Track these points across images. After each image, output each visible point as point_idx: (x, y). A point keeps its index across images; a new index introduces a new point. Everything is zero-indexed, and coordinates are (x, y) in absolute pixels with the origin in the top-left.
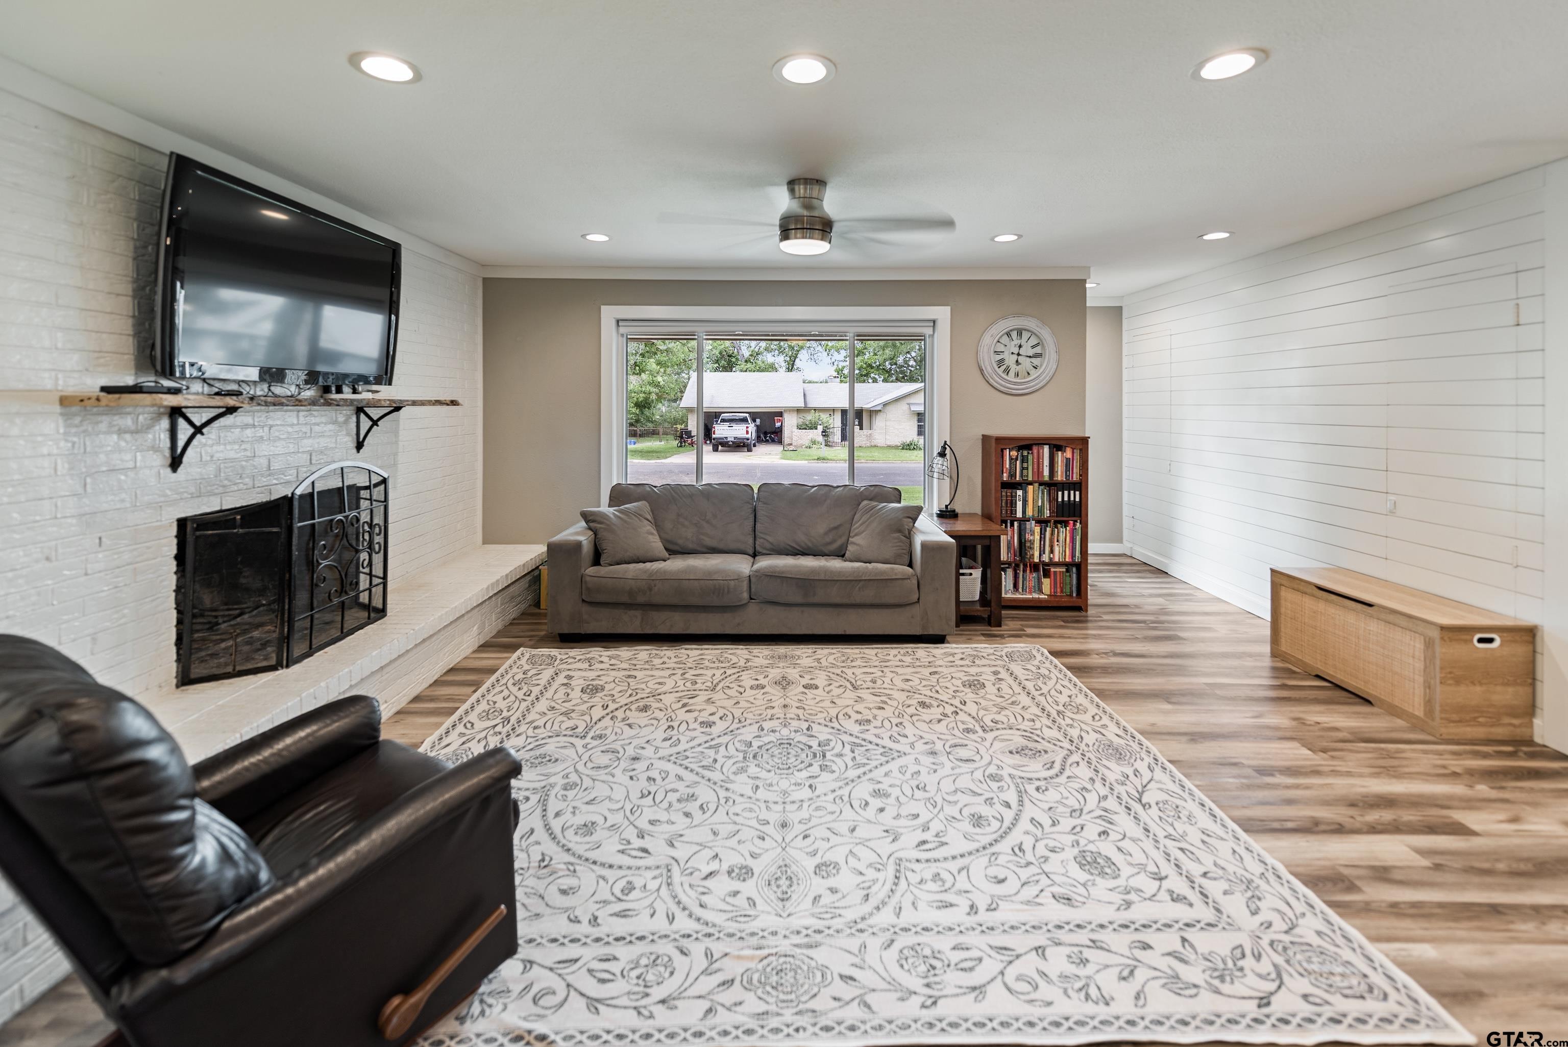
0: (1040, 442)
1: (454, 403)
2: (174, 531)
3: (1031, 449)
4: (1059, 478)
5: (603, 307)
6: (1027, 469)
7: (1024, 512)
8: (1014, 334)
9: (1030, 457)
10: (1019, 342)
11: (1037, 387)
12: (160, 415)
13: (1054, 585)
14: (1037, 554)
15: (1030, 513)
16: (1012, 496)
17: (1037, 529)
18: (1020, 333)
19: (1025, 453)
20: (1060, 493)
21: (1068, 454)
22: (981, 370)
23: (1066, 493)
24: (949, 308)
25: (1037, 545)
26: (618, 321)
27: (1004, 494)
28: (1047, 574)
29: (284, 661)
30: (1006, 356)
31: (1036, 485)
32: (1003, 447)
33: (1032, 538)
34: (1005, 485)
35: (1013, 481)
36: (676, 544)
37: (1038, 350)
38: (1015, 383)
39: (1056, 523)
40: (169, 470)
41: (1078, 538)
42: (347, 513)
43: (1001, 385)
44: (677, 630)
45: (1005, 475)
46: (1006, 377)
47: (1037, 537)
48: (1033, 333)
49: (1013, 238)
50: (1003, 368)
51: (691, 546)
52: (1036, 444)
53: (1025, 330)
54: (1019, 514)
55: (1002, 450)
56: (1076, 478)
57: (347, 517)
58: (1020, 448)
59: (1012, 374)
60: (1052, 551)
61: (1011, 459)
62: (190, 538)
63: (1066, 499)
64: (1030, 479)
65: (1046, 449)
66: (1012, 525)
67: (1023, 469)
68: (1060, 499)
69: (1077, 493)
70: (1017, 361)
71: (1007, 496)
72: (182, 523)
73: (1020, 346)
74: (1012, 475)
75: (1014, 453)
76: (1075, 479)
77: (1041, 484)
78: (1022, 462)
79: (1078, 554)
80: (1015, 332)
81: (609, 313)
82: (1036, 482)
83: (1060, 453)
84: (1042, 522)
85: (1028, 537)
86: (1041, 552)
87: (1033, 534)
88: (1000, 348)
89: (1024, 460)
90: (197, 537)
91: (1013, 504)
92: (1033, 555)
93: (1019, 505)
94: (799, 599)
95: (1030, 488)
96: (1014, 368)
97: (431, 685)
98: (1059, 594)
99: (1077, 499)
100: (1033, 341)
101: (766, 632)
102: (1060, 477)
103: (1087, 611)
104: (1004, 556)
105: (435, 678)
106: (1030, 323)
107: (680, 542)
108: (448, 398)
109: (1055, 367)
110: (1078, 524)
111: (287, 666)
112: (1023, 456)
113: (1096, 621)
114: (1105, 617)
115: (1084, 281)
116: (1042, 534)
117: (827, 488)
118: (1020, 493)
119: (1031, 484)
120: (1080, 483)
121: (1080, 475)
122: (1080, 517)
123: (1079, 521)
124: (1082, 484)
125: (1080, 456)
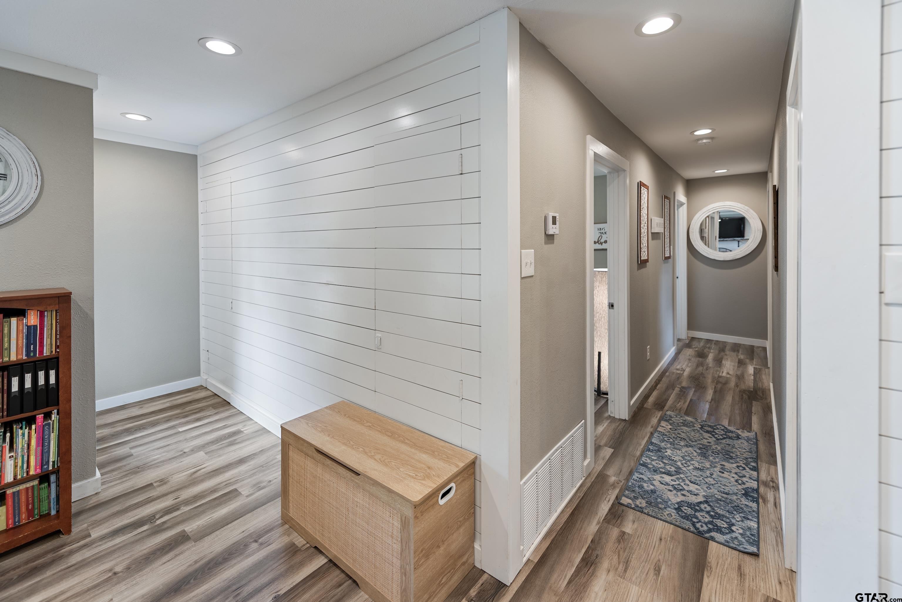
4: (13, 358)
13: (14, 511)
20: (15, 380)
21: (32, 318)
23: (28, 377)
39: (10, 426)
41: (53, 435)
56: (48, 351)
63: (28, 385)
68: (15, 388)
69: (52, 373)
76: (46, 353)
79: (53, 458)
83: (14, 320)
98: (23, 522)
99: (52, 381)
102: (14, 353)
103: (70, 531)
109: (33, 194)
110: (54, 416)
113: (71, 553)
120: (57, 358)
121: (57, 347)
122: (58, 404)
123: (56, 411)
124: (61, 359)
125: (56, 320)
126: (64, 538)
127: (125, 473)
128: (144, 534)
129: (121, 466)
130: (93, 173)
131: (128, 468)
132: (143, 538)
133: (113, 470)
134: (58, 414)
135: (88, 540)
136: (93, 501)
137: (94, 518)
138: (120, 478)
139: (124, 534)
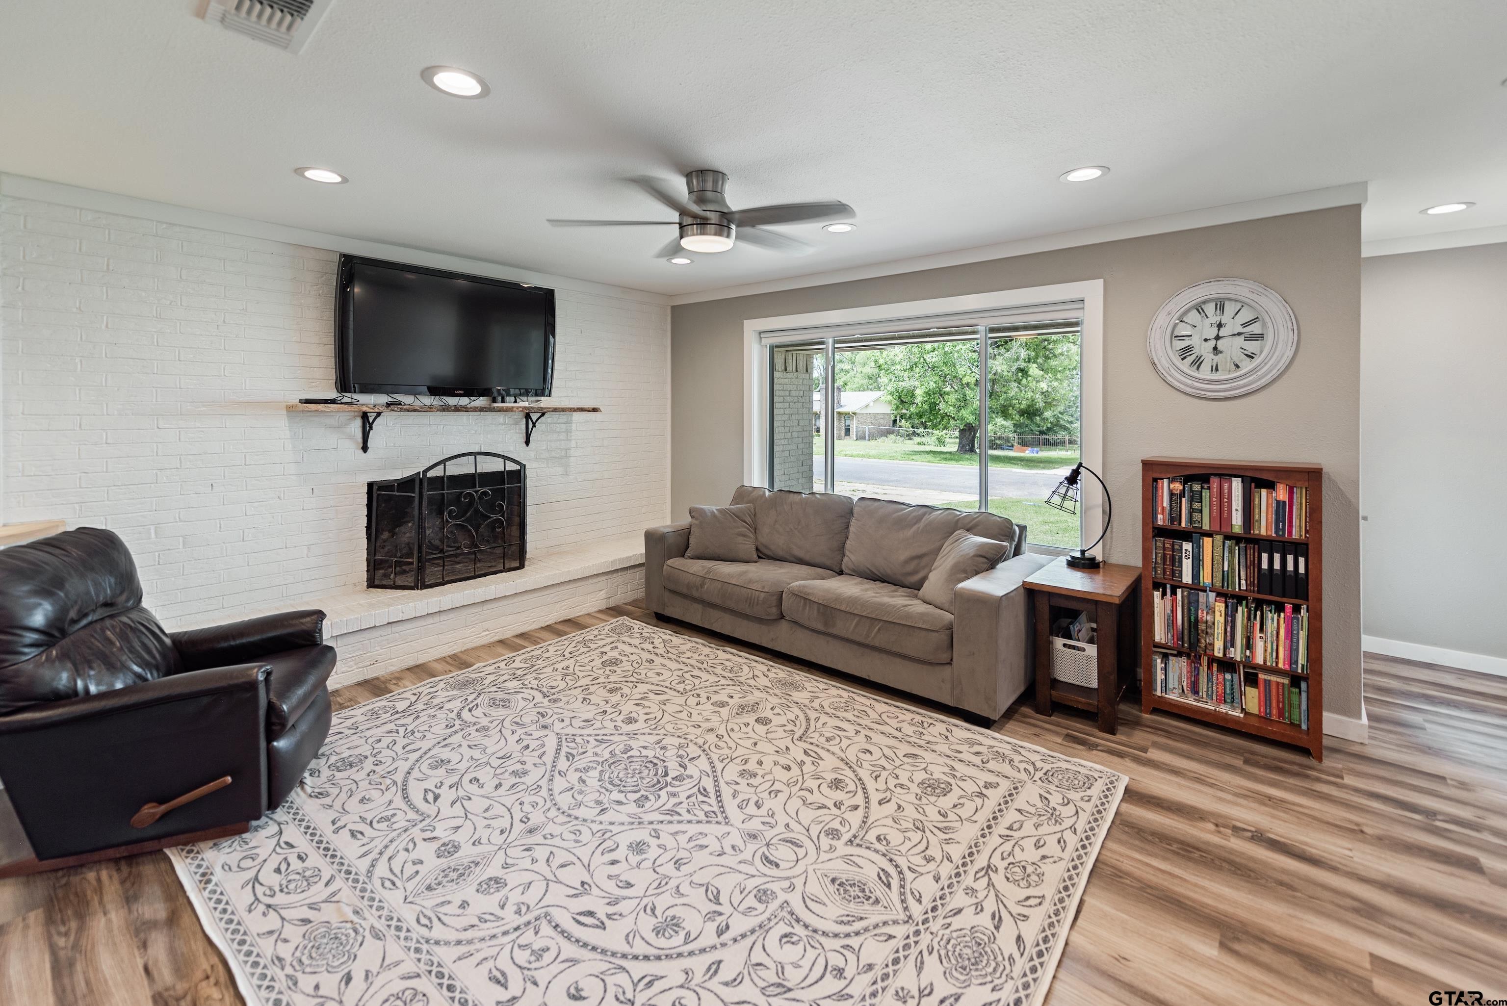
0: (1226, 472)
1: (595, 410)
2: (365, 489)
3: (1208, 482)
4: (1263, 532)
5: (745, 322)
6: (1201, 511)
7: (1196, 575)
8: (1210, 309)
9: (1206, 494)
10: (1218, 319)
11: (1254, 386)
12: (355, 417)
13: (1266, 700)
14: (1219, 645)
15: (1206, 578)
16: (1173, 550)
17: (1220, 607)
18: (1220, 306)
19: (1197, 487)
20: (1265, 557)
21: (1281, 493)
22: (1154, 364)
23: (1277, 557)
24: (1102, 280)
25: (1219, 630)
26: (760, 333)
27: (1159, 544)
28: (1251, 680)
29: (420, 584)
30: (1195, 341)
31: (1219, 538)
32: (1156, 476)
33: (1209, 618)
34: (1161, 532)
35: (1175, 527)
36: (770, 549)
37: (1256, 328)
38: (1210, 382)
39: (1259, 604)
40: (361, 451)
41: (1303, 635)
42: (477, 489)
43: (1187, 385)
44: (726, 631)
45: (1160, 517)
46: (1196, 374)
47: (1220, 619)
48: (1243, 304)
49: (1096, 173)
50: (1190, 359)
51: (781, 553)
52: (1215, 475)
53: (1230, 300)
54: (1187, 578)
55: (1155, 480)
56: (1297, 533)
57: (476, 492)
58: (1188, 479)
59: (1206, 367)
60: (1249, 645)
61: (1172, 494)
62: (375, 496)
63: (1277, 566)
64: (1206, 527)
65: (1237, 485)
66: (1174, 593)
67: (1191, 511)
68: (1265, 565)
69: (1302, 561)
70: (1215, 348)
71: (1164, 549)
72: (370, 485)
73: (1220, 326)
74: (1175, 517)
75: (1177, 487)
76: (1295, 535)
77: (1227, 537)
78: (1192, 500)
79: (1302, 659)
80: (1213, 305)
81: (751, 327)
82: (1217, 533)
83: (1264, 492)
84: (1232, 599)
85: (1203, 615)
86: (1229, 642)
87: (1211, 610)
88: (1183, 330)
89: (1196, 497)
90: (378, 495)
91: (1175, 562)
92: (1212, 645)
93: (1187, 565)
94: (820, 626)
95: (1207, 541)
96: (1209, 359)
97: (542, 628)
98: (1274, 718)
99: (1302, 570)
100: (1246, 315)
101: (795, 654)
102: (1264, 527)
103: (1320, 759)
104: (1160, 634)
105: (548, 623)
106: (1241, 289)
107: (773, 547)
108: (591, 405)
109: (1289, 354)
110: (1303, 612)
111: (421, 589)
112: (1191, 491)
113: (1318, 780)
114: (1348, 780)
115: (1356, 209)
116: (1230, 617)
117: (924, 510)
118: (1187, 546)
119: (1210, 535)
120: (1307, 545)
121: (1307, 532)
122: (1307, 600)
123: (1305, 606)
124: (1310, 547)
125: (1306, 499)
126: (1312, 762)
127: (1407, 744)
128: (1412, 822)
129: (1405, 734)
130: (1359, 315)
131: (1413, 740)
132: (1410, 825)
133: (1390, 732)
134: (1308, 611)
135: (1338, 780)
136: (1356, 749)
137: (1351, 765)
138: (1397, 745)
139: (1384, 803)
